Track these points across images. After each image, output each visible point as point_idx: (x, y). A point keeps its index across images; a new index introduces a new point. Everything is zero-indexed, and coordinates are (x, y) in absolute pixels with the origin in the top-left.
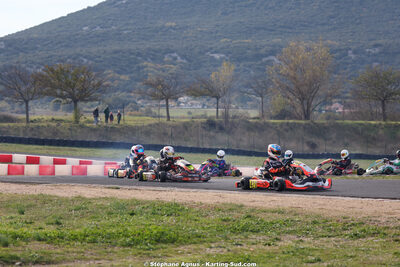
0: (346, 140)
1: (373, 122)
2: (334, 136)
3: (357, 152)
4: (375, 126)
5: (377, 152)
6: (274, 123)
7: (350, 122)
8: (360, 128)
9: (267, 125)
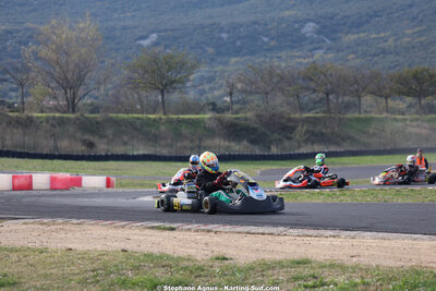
0: (125, 138)
1: (152, 116)
2: (109, 132)
3: (141, 152)
4: (155, 120)
5: (165, 152)
6: (38, 118)
7: (125, 116)
9: (30, 119)
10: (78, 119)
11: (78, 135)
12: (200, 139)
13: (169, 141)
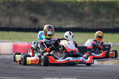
0: (60, 16)
2: (49, 11)
3: (71, 26)
5: (88, 26)
8: (69, 6)
10: (26, 2)
11: (26, 13)
12: (114, 17)
13: (91, 18)
